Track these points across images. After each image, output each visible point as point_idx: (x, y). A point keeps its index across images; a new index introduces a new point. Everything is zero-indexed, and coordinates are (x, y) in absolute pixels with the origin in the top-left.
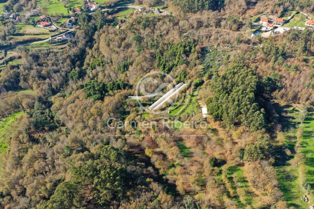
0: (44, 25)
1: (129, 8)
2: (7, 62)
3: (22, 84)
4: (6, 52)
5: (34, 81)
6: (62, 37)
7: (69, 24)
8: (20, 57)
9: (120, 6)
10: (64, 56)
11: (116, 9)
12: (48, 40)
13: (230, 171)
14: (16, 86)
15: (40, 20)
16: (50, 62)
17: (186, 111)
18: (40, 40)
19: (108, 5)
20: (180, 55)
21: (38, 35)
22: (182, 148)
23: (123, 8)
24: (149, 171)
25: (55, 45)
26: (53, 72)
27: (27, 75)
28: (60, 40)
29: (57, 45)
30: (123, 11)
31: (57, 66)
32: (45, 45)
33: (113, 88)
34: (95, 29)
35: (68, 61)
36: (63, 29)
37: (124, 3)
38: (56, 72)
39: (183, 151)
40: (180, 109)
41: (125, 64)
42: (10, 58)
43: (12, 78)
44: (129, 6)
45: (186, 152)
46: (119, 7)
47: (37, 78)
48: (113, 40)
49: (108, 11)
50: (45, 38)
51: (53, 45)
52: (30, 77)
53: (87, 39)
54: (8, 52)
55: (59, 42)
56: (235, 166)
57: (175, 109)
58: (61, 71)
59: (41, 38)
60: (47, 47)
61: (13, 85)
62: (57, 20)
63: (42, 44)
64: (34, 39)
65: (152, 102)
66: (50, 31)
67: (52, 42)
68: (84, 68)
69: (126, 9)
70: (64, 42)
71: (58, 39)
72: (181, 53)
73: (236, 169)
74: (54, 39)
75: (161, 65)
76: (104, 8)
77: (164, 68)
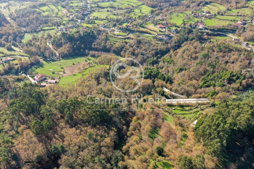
0: (160, 26)
1: (228, 36)
2: (125, 39)
3: (122, 53)
4: (129, 33)
5: (128, 54)
6: (163, 37)
7: (174, 31)
8: (132, 39)
9: (222, 32)
10: (154, 48)
11: (216, 33)
12: (154, 35)
13: (164, 164)
14: (119, 53)
15: (161, 23)
16: (143, 48)
17: (185, 116)
18: (150, 34)
19: (212, 28)
20: (224, 80)
21: (152, 31)
22: (155, 132)
23: (223, 35)
24: (123, 128)
25: (155, 39)
26: (141, 53)
27: (127, 49)
28: (160, 38)
29: (157, 40)
30: (221, 36)
31: (146, 51)
32: (150, 38)
33: (161, 78)
34: (186, 40)
35: (153, 52)
36: (168, 33)
37: (227, 32)
38: (142, 54)
39: (154, 134)
40: (184, 112)
41: (182, 68)
42: (128, 37)
43: (120, 48)
44: (230, 34)
45: (155, 135)
46: (220, 33)
47: (130, 53)
48: (189, 50)
49: (208, 32)
50: (154, 34)
51: (154, 39)
52: (128, 51)
53: (177, 44)
54: (130, 34)
55: (158, 39)
56: (171, 165)
57: (180, 110)
58: (145, 55)
59: (152, 33)
60: (150, 39)
61: (118, 51)
62: (170, 27)
63: (149, 36)
64: (147, 32)
65: (172, 98)
66: (160, 31)
67: (155, 38)
68: (159, 60)
69: (225, 36)
70: (161, 40)
71: (160, 37)
72: (226, 78)
73: (169, 167)
74: (157, 36)
75: (205, 80)
76: (207, 29)
77: (205, 83)
